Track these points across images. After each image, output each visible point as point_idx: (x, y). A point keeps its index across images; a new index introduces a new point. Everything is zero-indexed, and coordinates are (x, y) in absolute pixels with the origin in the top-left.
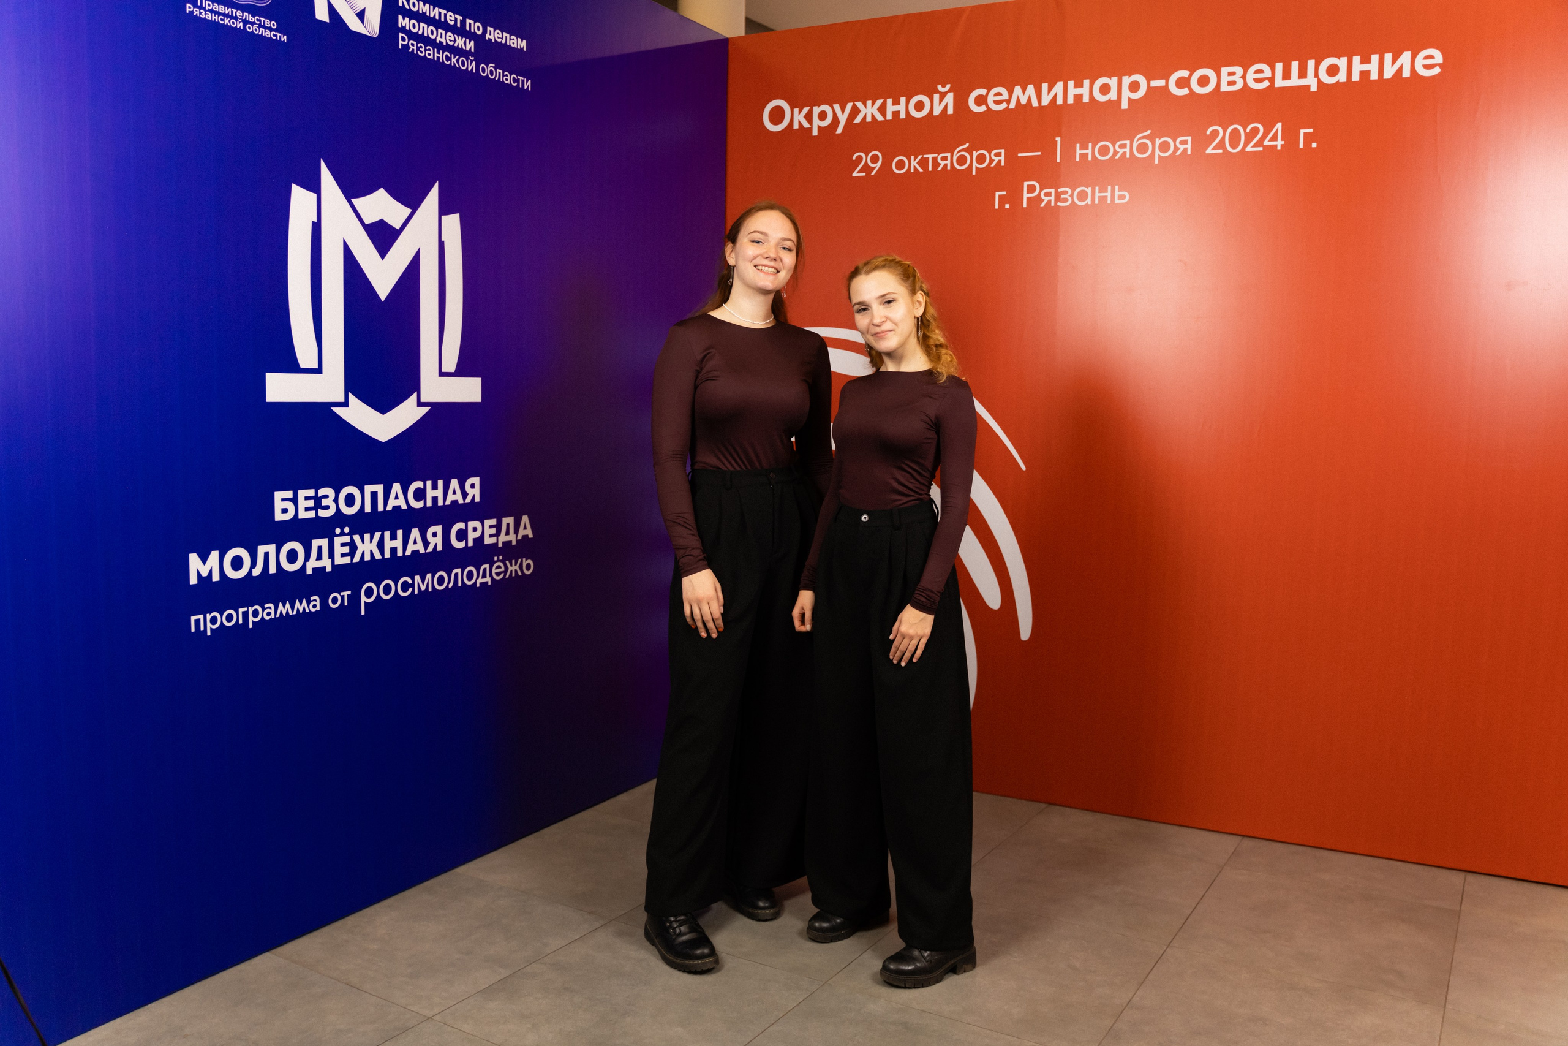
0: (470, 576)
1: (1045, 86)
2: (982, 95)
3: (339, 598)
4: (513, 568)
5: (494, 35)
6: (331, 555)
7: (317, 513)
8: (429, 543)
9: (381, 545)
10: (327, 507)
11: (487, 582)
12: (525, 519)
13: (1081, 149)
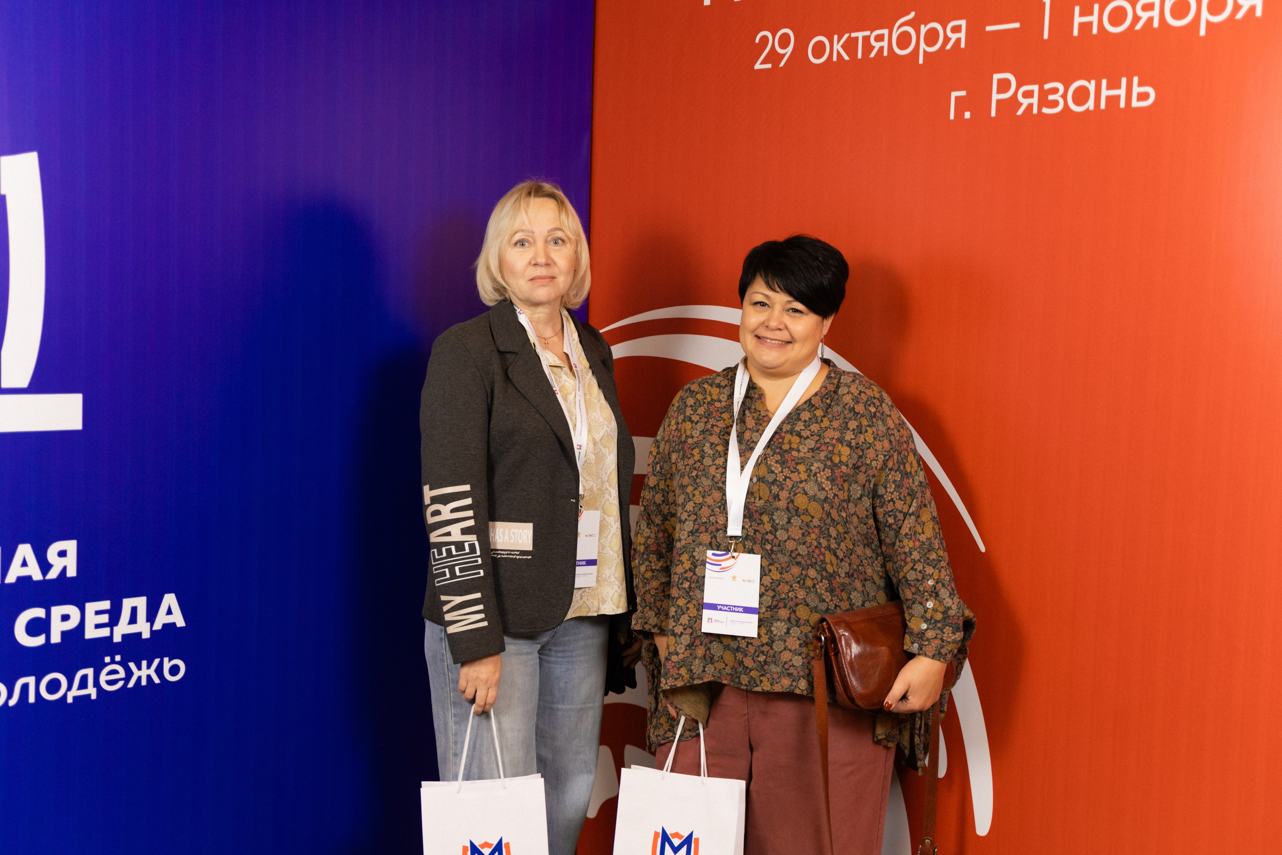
0: (54, 686)
4: (144, 673)
11: (89, 695)
12: (170, 600)
13: (1082, 14)
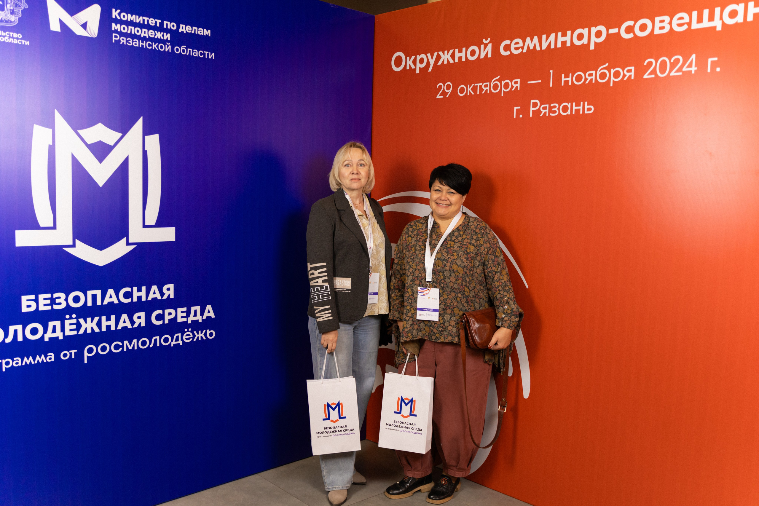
0: (166, 340)
1: (544, 37)
2: (508, 44)
3: (67, 355)
4: (200, 335)
5: (184, 29)
6: (63, 330)
7: (52, 307)
8: (135, 322)
9: (99, 324)
10: (60, 304)
11: (180, 344)
12: (209, 307)
13: (565, 77)
